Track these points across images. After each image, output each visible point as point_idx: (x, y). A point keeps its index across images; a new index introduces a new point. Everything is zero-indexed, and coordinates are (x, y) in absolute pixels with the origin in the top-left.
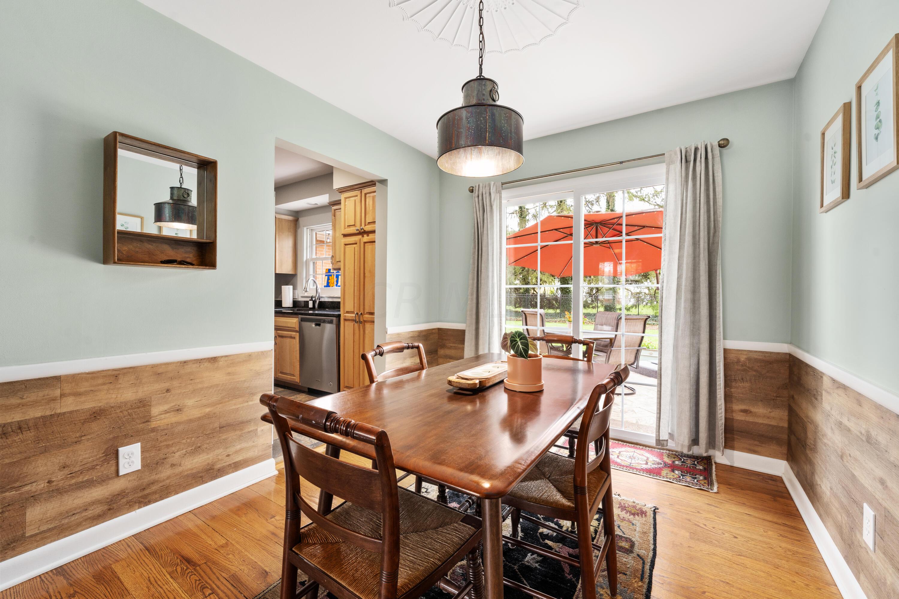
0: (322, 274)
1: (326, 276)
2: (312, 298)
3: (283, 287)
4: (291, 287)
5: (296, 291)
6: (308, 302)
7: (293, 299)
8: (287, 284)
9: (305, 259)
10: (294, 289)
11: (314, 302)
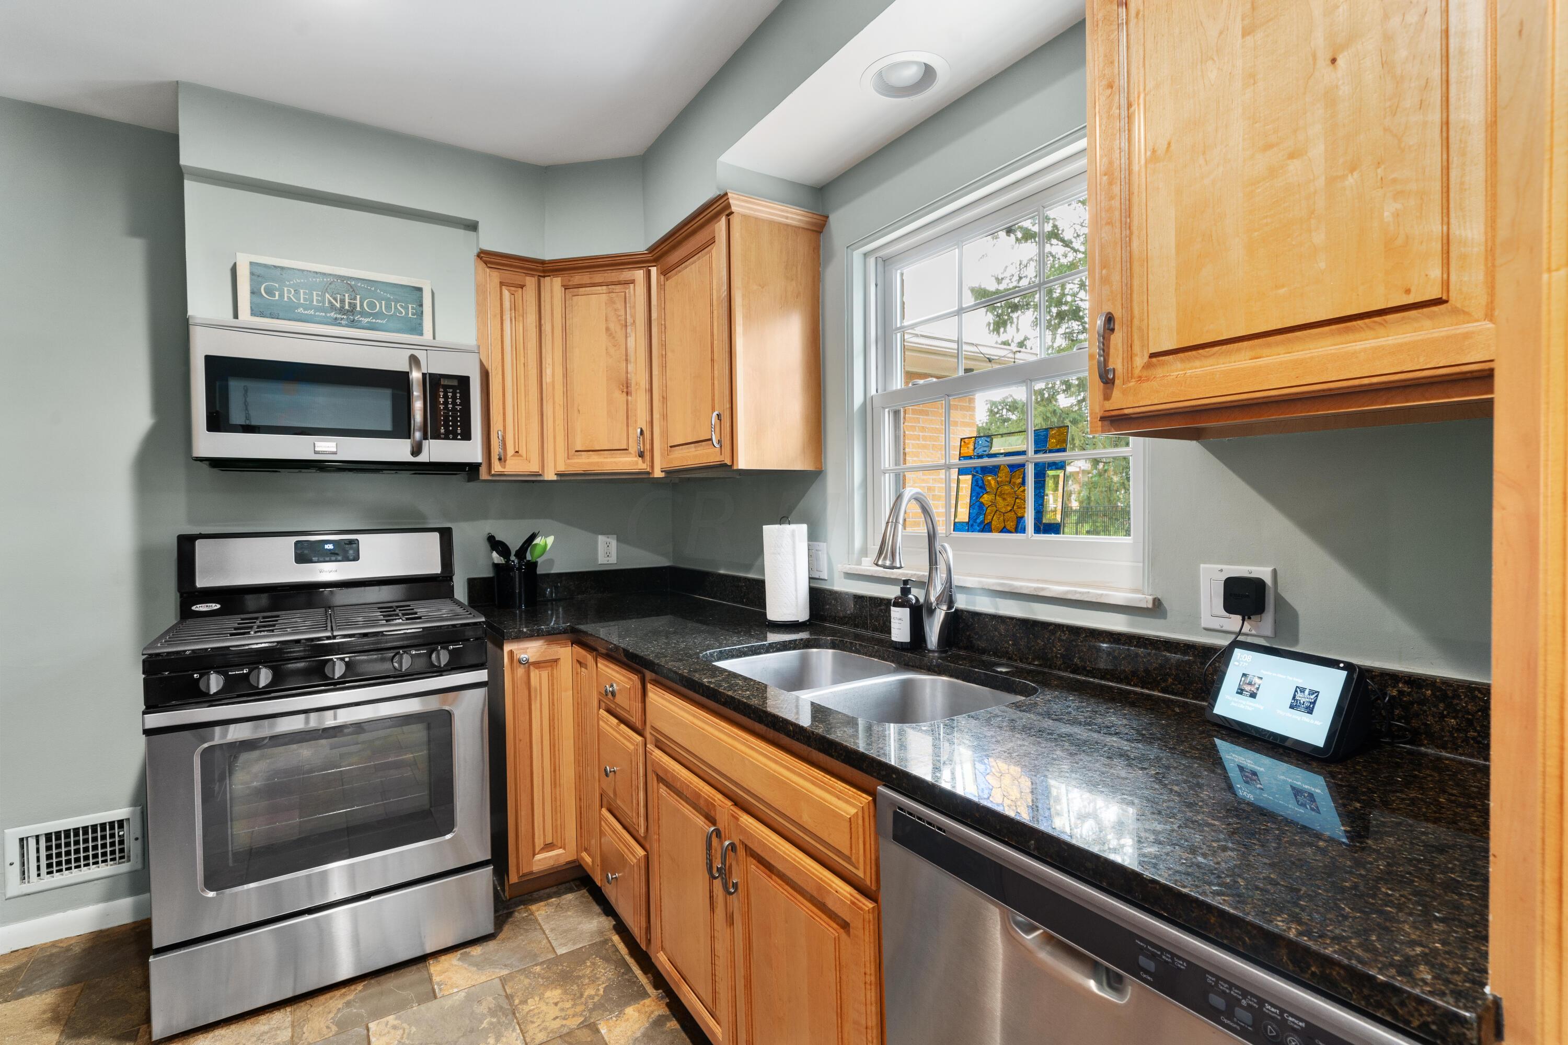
0: (948, 467)
1: (961, 472)
2: (905, 591)
3: (766, 528)
4: (801, 530)
5: (822, 546)
6: (883, 605)
7: (811, 578)
8: (783, 519)
9: (858, 400)
10: (813, 536)
11: (918, 614)
